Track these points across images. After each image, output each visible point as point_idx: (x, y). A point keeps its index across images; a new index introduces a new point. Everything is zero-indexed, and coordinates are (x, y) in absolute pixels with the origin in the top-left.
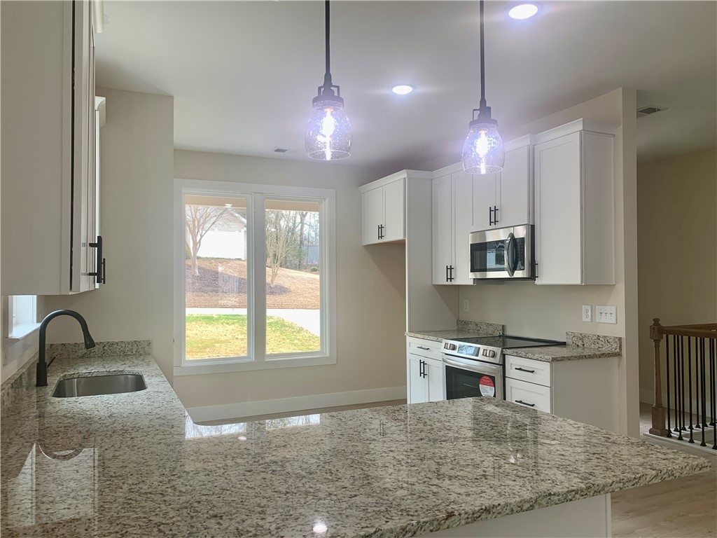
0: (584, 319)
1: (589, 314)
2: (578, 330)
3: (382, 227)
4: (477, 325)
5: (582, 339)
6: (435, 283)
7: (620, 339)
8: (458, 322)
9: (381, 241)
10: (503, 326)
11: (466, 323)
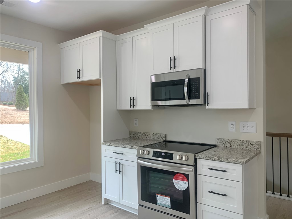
0: (230, 130)
1: (234, 127)
2: (226, 137)
3: (80, 71)
4: (145, 134)
5: (230, 143)
6: (119, 108)
7: (260, 142)
8: (130, 133)
9: (79, 80)
10: (165, 134)
11: (137, 133)
